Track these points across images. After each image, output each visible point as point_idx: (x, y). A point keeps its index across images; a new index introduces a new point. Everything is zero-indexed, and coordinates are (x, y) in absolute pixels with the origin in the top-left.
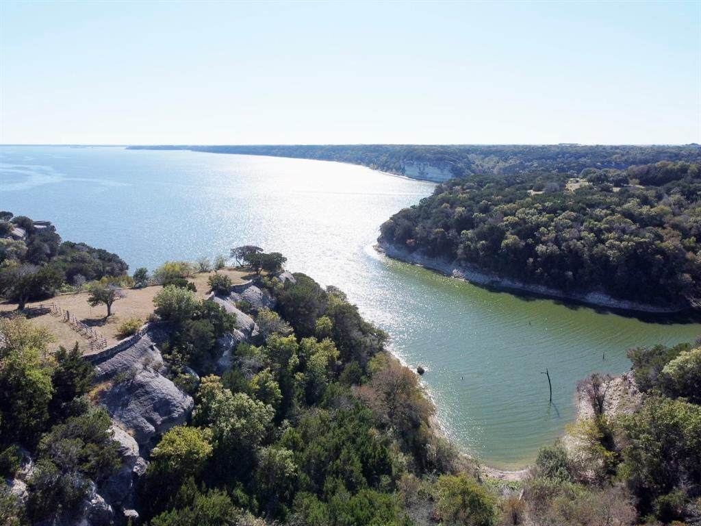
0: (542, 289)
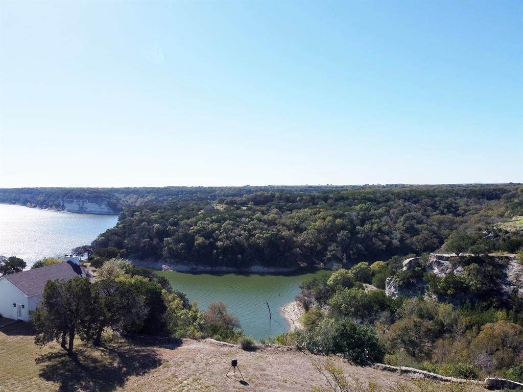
0: (224, 269)
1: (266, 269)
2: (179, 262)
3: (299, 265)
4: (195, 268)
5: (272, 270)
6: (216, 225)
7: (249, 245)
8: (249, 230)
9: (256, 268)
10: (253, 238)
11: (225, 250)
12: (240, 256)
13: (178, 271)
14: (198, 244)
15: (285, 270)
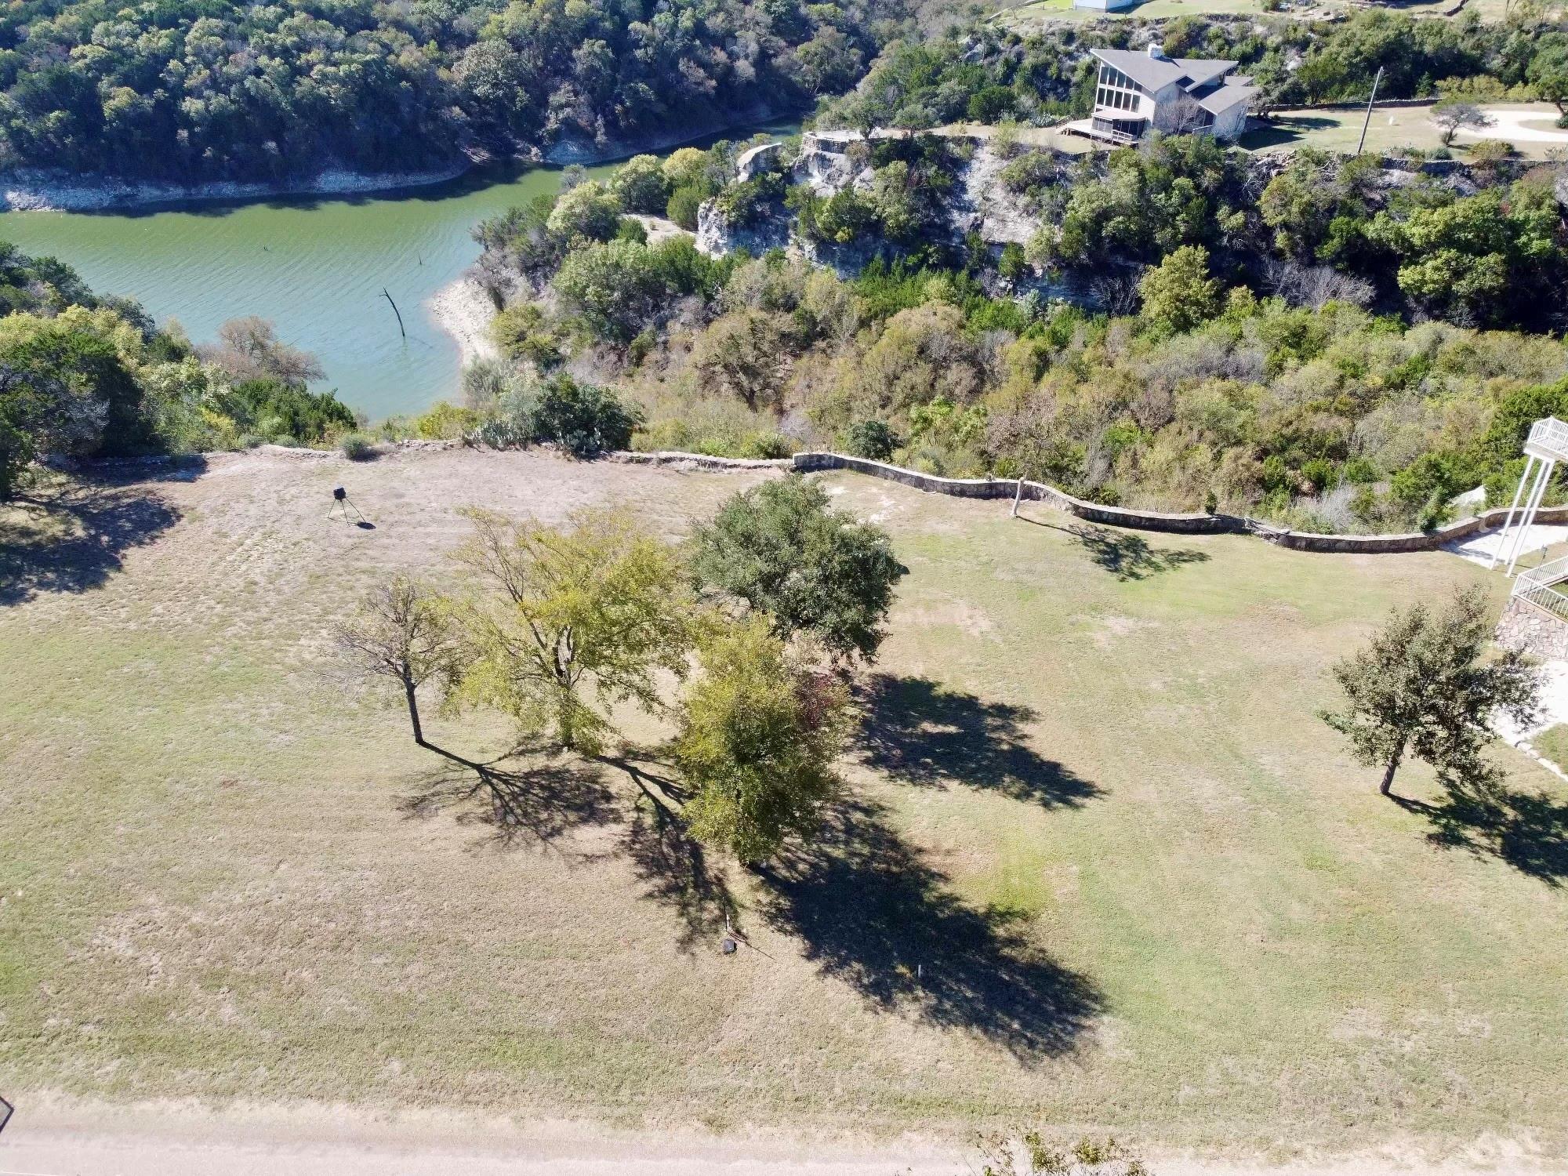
0: (229, 189)
1: (365, 183)
2: (63, 177)
3: (468, 159)
4: (127, 196)
5: (385, 182)
6: (162, 39)
7: (296, 104)
8: (286, 53)
9: (332, 180)
10: (305, 81)
11: (216, 126)
12: (272, 145)
13: (72, 210)
14: (119, 113)
15: (425, 179)
